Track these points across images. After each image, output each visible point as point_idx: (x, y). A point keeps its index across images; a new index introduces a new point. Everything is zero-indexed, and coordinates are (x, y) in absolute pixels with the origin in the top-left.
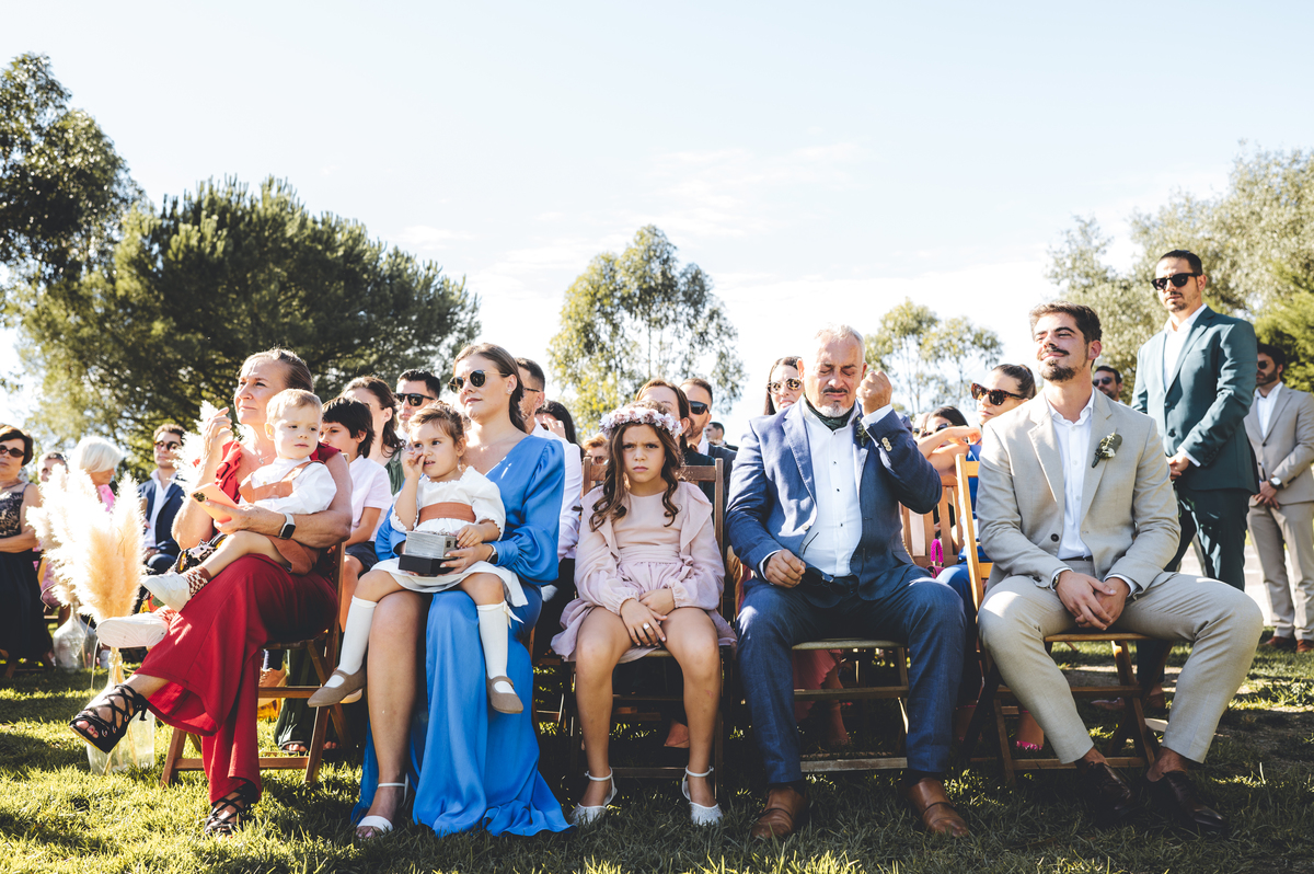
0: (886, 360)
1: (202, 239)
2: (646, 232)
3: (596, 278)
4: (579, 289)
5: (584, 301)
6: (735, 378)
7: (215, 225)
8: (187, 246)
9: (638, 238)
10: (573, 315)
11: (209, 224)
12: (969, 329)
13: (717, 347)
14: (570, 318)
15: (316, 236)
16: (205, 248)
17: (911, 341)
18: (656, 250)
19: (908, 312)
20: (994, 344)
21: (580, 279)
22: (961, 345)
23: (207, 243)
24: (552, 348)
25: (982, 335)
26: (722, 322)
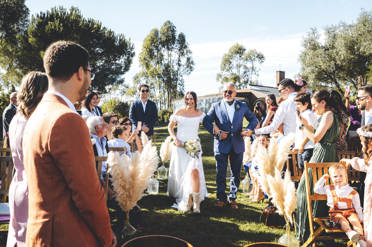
0: (231, 61)
1: (55, 27)
2: (167, 23)
3: (152, 36)
4: (148, 39)
5: (149, 43)
6: (191, 65)
7: (59, 22)
8: (51, 29)
9: (165, 25)
10: (146, 47)
11: (57, 22)
12: (256, 53)
13: (186, 56)
14: (145, 47)
15: (87, 26)
16: (57, 29)
17: (238, 55)
18: (171, 28)
19: (237, 47)
20: (263, 57)
21: (148, 36)
22: (254, 57)
23: (57, 27)
24: (140, 56)
25: (259, 55)
26: (188, 49)
